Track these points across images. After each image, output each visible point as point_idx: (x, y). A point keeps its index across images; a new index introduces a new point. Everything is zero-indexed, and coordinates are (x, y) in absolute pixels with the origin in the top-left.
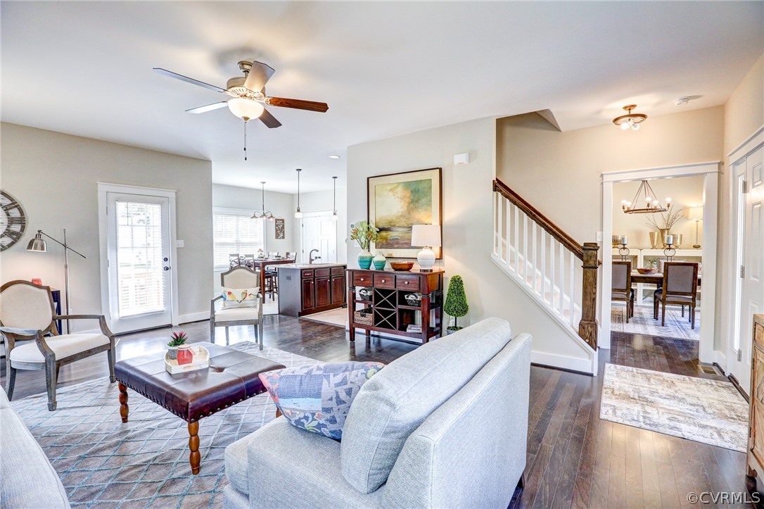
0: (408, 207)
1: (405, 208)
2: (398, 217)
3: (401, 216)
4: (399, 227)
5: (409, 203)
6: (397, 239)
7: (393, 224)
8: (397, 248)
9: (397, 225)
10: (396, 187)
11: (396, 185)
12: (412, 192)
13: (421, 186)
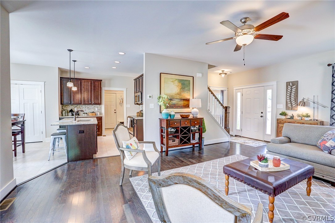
0: (180, 90)
1: (179, 91)
2: (175, 94)
3: (177, 94)
4: (176, 99)
5: (181, 89)
6: (175, 104)
7: (173, 97)
8: (175, 108)
9: (175, 98)
10: (175, 81)
11: (175, 80)
12: (182, 84)
13: (186, 83)
